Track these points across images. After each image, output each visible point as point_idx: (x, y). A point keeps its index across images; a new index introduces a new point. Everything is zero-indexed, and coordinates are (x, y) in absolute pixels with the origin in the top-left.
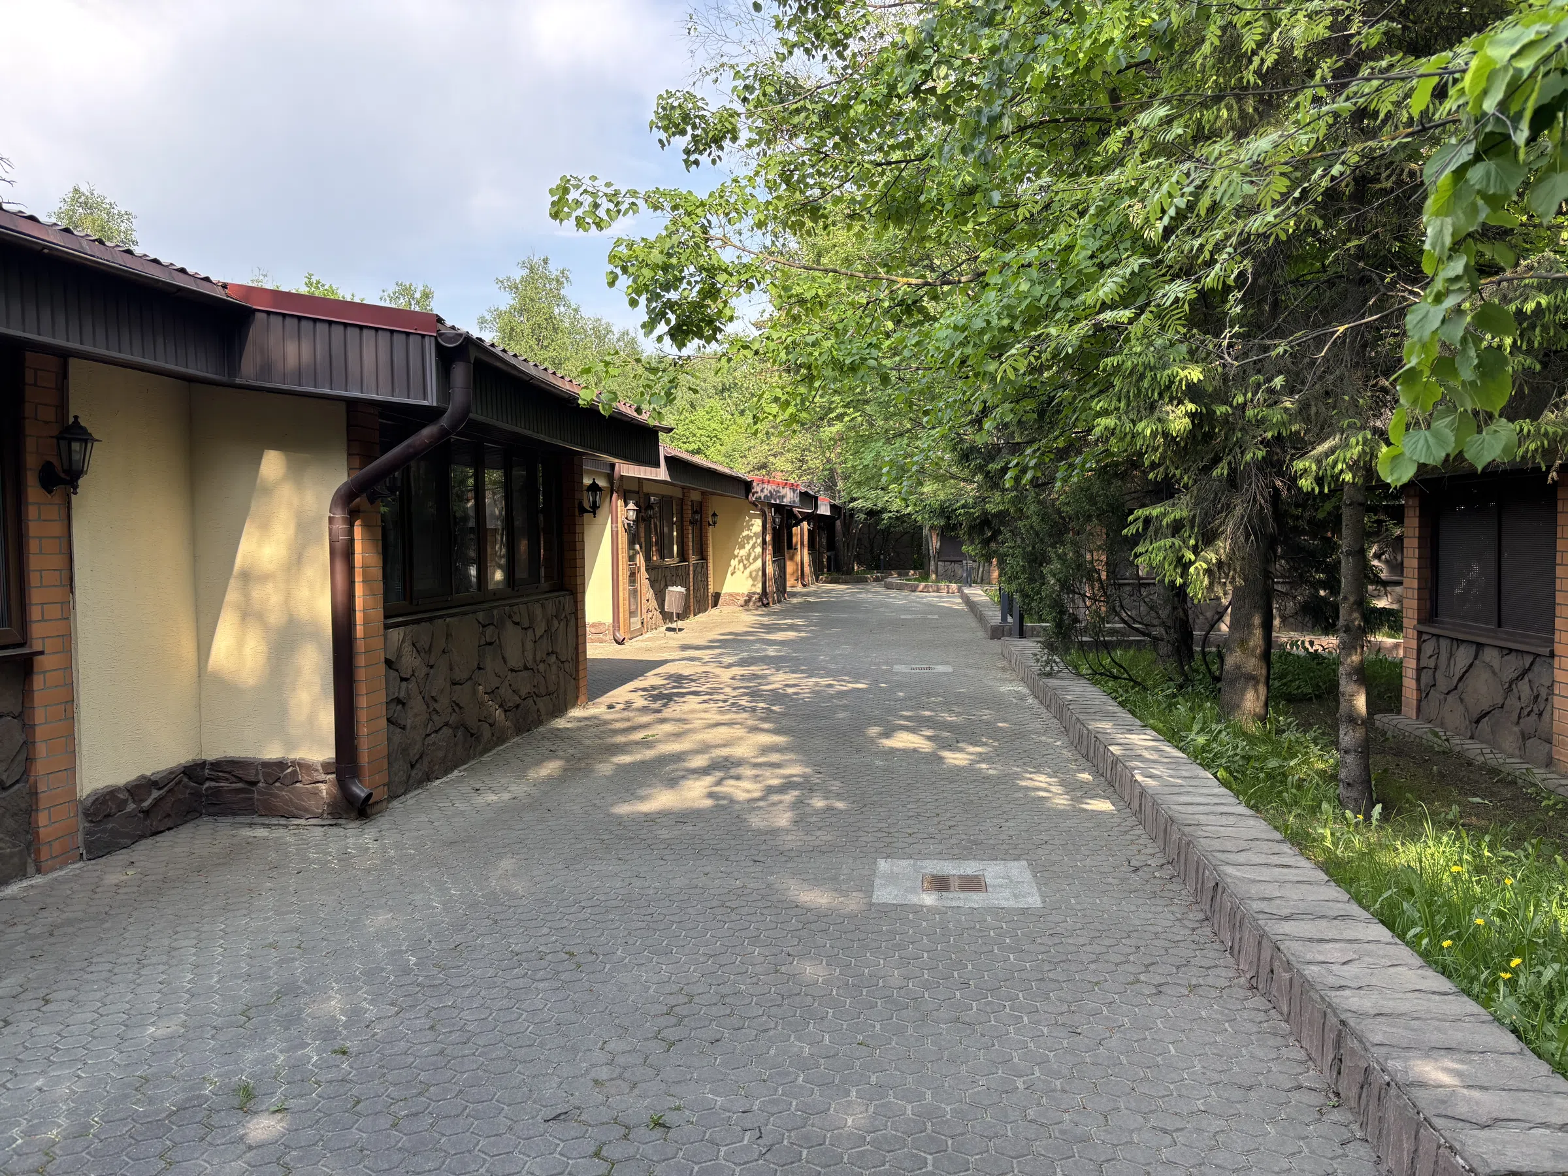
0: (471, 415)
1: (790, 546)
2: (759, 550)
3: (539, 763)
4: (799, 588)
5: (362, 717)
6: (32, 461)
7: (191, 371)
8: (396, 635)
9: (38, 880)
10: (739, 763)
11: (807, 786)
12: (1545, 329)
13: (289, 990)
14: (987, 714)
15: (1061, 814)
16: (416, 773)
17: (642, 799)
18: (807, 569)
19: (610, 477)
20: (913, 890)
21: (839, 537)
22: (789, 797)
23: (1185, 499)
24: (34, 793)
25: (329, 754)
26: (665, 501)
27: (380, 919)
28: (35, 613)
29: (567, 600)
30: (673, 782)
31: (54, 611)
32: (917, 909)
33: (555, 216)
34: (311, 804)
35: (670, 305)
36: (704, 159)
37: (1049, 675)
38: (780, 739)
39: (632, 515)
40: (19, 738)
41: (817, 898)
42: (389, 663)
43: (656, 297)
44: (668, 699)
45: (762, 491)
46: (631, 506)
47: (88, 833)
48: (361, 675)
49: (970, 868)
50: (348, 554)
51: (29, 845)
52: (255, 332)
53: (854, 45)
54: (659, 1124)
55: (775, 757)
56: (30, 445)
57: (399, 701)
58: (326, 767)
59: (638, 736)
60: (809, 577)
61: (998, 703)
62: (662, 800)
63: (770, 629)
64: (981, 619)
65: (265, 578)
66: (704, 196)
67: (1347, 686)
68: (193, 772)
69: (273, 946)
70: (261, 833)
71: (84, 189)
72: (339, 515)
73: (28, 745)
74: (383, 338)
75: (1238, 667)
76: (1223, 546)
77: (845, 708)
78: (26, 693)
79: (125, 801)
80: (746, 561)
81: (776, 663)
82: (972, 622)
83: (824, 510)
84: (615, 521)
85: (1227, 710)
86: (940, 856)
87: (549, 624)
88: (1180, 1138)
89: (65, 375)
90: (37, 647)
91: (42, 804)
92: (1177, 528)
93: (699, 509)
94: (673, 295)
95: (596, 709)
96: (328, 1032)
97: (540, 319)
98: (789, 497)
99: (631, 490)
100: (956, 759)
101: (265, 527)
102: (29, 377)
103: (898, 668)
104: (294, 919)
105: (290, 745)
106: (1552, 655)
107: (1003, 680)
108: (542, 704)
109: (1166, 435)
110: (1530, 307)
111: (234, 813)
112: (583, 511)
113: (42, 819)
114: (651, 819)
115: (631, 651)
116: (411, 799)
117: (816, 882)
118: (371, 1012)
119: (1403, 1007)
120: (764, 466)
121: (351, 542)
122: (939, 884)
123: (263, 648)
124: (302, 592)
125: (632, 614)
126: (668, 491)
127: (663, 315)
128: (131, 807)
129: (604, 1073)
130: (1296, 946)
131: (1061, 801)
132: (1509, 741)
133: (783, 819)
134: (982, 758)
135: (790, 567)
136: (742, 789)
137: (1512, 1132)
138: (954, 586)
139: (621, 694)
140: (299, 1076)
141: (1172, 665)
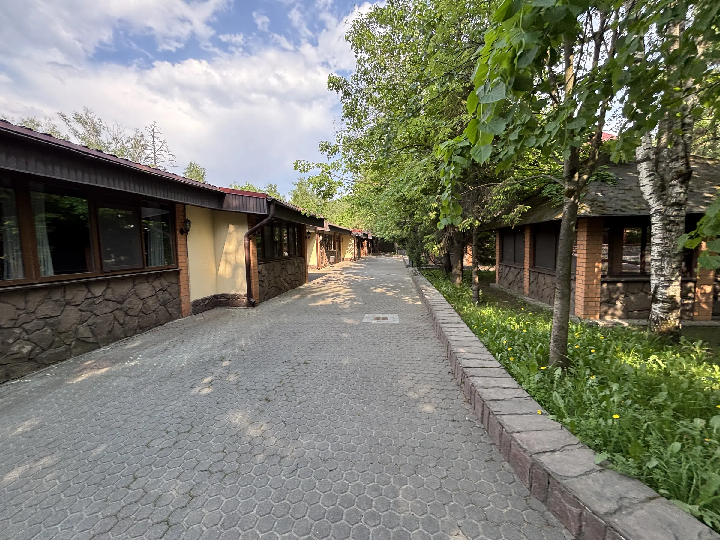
0: (276, 216)
1: (362, 246)
2: (353, 247)
3: (295, 295)
4: (365, 257)
5: (253, 284)
6: (178, 228)
7: (212, 207)
8: (261, 266)
9: (182, 319)
10: (340, 295)
11: (354, 300)
12: (510, 194)
13: (234, 340)
14: (400, 284)
15: (410, 305)
16: (266, 297)
17: (316, 302)
18: (366, 252)
19: (316, 230)
20: (371, 320)
21: (375, 245)
22: (349, 302)
23: (435, 234)
24: (181, 300)
25: (246, 293)
26: (330, 236)
27: (255, 326)
28: (180, 261)
29: (303, 259)
30: (324, 299)
31: (184, 261)
32: (371, 324)
33: (295, 169)
34: (242, 303)
35: (323, 191)
36: (332, 157)
37: (416, 275)
38: (351, 290)
39: (321, 239)
40: (177, 288)
41: (350, 322)
42: (259, 272)
43: (318, 189)
44: (327, 282)
45: (354, 233)
46: (321, 237)
47: (193, 309)
48: (252, 275)
49: (385, 316)
50: (249, 248)
51: (180, 312)
52: (226, 198)
53: (365, 128)
54: (306, 363)
55: (348, 294)
56: (178, 224)
57: (262, 281)
58: (245, 296)
59: (318, 290)
60: (367, 254)
61: (403, 282)
62: (321, 303)
63: (355, 266)
64: (405, 263)
65: (230, 253)
66: (329, 165)
67: (474, 276)
68: (216, 297)
69: (231, 331)
70: (231, 310)
71: (193, 163)
72: (246, 239)
73: (179, 290)
74: (255, 199)
75: (455, 272)
76: (442, 244)
77: (368, 283)
78: (178, 279)
79: (201, 303)
80: (350, 250)
81: (354, 274)
82: (403, 264)
83: (370, 238)
84: (317, 241)
85: (453, 282)
86: (379, 313)
87: (298, 264)
88: (412, 365)
89: (185, 209)
90: (180, 269)
91: (183, 302)
92: (433, 240)
93: (339, 238)
94: (322, 189)
95: (311, 284)
96: (241, 347)
97: (303, 192)
98: (361, 235)
99: (320, 233)
100: (389, 294)
101: (230, 242)
102: (177, 209)
103: (382, 274)
104: (236, 326)
105: (237, 291)
106: (524, 269)
107: (406, 277)
108: (297, 283)
109: (430, 219)
110: (506, 190)
111: (225, 306)
112: (306, 238)
113: (183, 306)
114: (317, 307)
115: (321, 271)
116: (265, 303)
117: (351, 319)
118: (250, 344)
119: (462, 339)
120: (356, 227)
121: (249, 245)
122: (378, 319)
123: (231, 269)
124: (239, 257)
125: (322, 263)
126: (330, 233)
127: (320, 194)
128: (202, 304)
129: (296, 354)
130: (445, 328)
131: (410, 302)
132: (516, 289)
133: (347, 306)
134: (396, 294)
135: (362, 252)
136: (339, 301)
137: (473, 361)
138: (401, 256)
139: (317, 281)
140: (234, 355)
141: (445, 273)
